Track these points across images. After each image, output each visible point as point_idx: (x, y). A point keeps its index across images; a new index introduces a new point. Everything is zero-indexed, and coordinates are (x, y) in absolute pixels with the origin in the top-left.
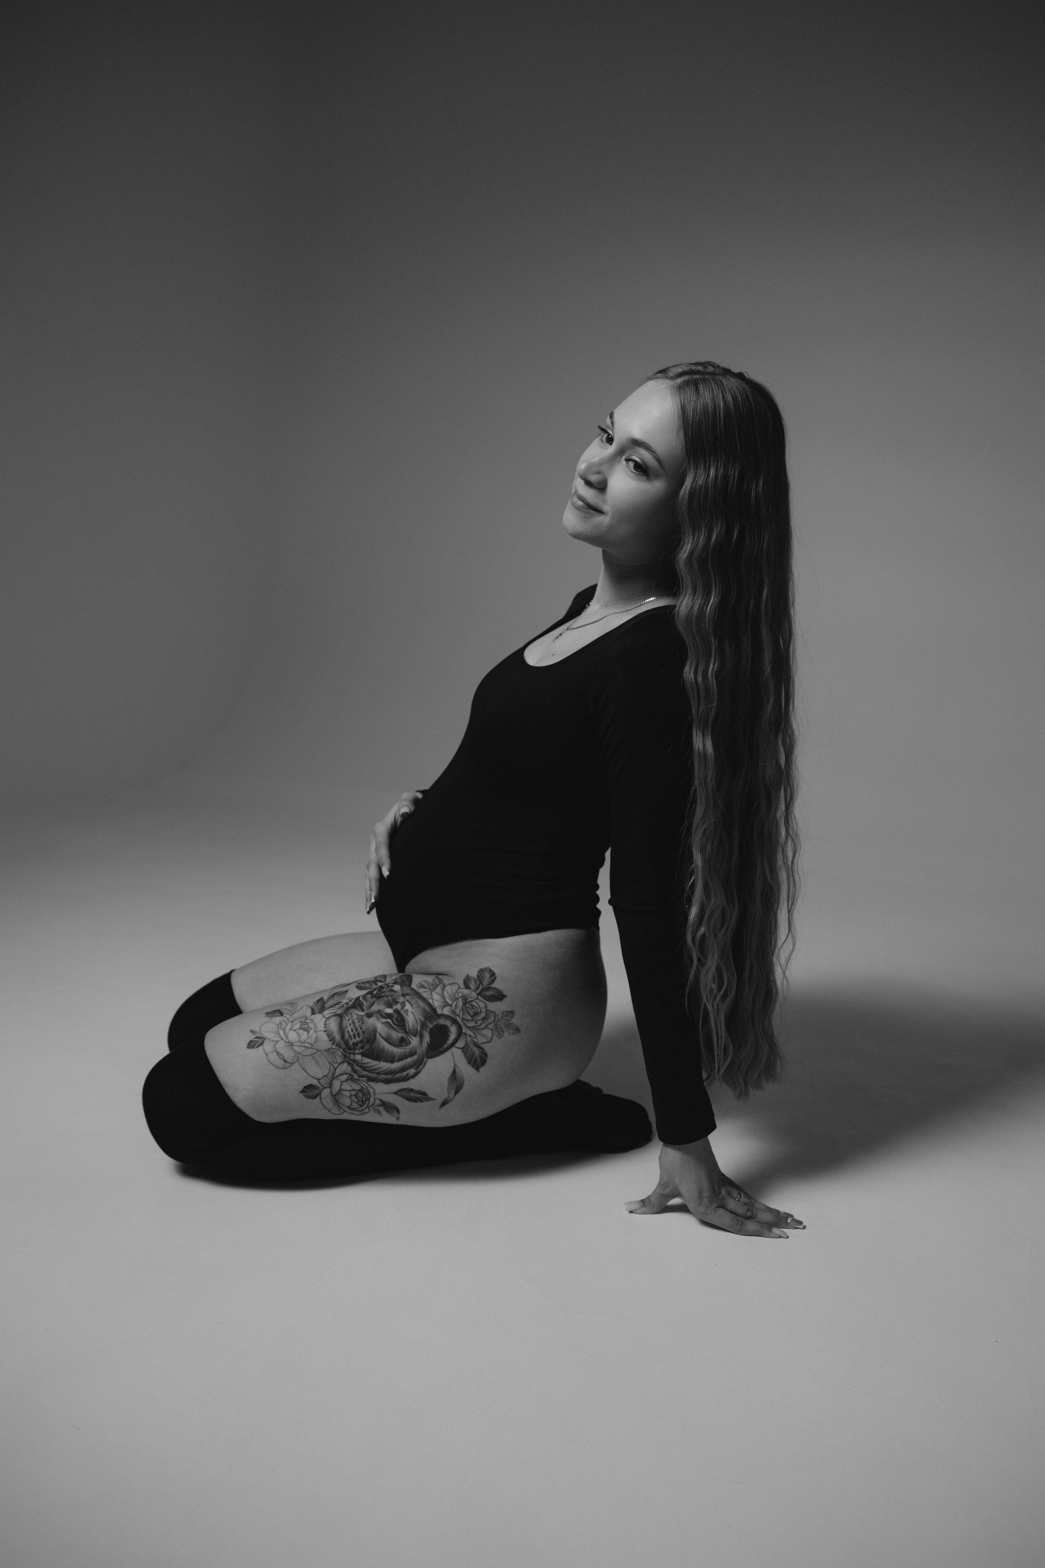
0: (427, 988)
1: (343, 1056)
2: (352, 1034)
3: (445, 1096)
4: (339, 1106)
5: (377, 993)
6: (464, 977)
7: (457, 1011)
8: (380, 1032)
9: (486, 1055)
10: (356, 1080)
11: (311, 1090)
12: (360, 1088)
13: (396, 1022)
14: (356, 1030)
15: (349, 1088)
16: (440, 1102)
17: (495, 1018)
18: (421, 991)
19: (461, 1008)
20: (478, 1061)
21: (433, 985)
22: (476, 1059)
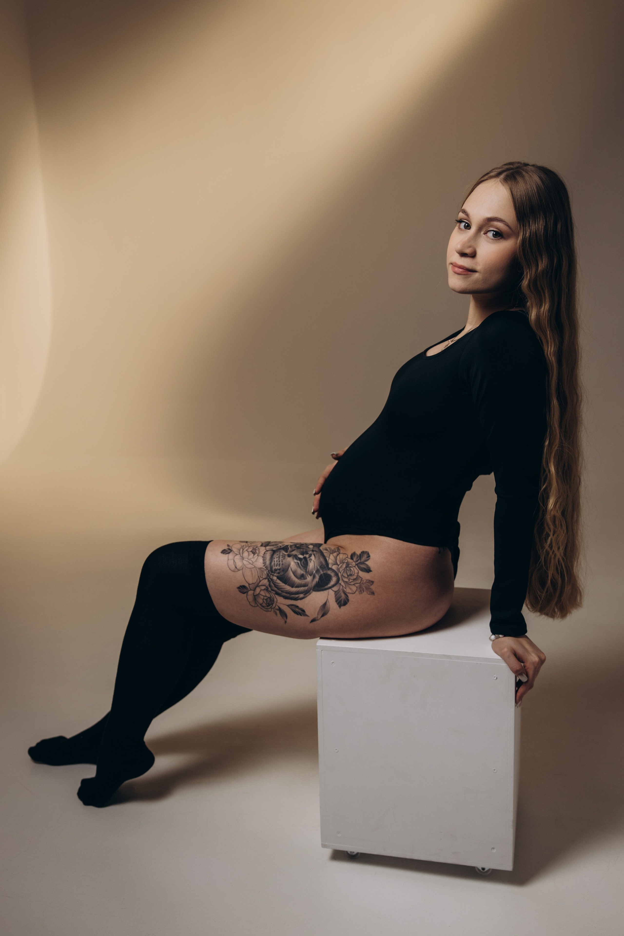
0: (328, 551)
1: (267, 575)
2: (276, 563)
3: (315, 616)
4: (256, 602)
5: (299, 546)
6: (352, 552)
7: (341, 570)
8: (292, 567)
9: (348, 600)
10: (270, 591)
11: (243, 589)
12: (270, 596)
13: (302, 564)
14: (279, 561)
15: (264, 595)
16: (311, 618)
17: (361, 581)
18: (324, 551)
19: (344, 569)
20: (342, 602)
21: (333, 551)
22: (341, 600)
